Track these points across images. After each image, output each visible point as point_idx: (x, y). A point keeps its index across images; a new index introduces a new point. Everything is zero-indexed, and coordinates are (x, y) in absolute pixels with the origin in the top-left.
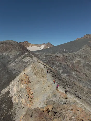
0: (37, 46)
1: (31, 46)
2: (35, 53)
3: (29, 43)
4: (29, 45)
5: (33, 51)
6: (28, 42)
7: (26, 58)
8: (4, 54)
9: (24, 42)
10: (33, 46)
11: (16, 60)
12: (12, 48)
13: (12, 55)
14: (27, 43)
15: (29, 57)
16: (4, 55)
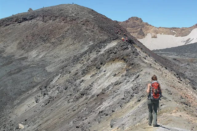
0: (173, 34)
1: (153, 34)
2: (164, 55)
3: (147, 24)
4: (148, 29)
5: (157, 50)
6: (142, 21)
7: (103, 68)
8: (33, 54)
9: (127, 21)
10: (158, 35)
11: (56, 78)
12: (66, 29)
13: (57, 60)
14: (138, 22)
15: (119, 64)
16: (29, 60)
